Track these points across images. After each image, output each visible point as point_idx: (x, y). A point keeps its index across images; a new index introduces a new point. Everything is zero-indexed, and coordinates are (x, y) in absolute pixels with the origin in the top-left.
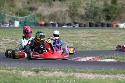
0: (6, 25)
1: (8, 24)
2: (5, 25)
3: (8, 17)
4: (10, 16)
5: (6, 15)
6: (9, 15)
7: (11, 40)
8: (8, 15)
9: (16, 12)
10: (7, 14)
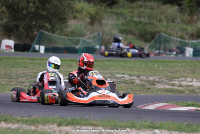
0: (170, 55)
1: (174, 53)
2: (168, 53)
3: (175, 41)
4: (179, 39)
5: (173, 38)
6: (177, 37)
7: (129, 77)
8: (175, 38)
9: (192, 32)
10: (174, 36)
